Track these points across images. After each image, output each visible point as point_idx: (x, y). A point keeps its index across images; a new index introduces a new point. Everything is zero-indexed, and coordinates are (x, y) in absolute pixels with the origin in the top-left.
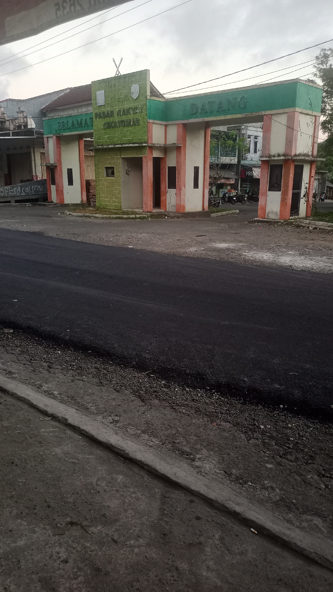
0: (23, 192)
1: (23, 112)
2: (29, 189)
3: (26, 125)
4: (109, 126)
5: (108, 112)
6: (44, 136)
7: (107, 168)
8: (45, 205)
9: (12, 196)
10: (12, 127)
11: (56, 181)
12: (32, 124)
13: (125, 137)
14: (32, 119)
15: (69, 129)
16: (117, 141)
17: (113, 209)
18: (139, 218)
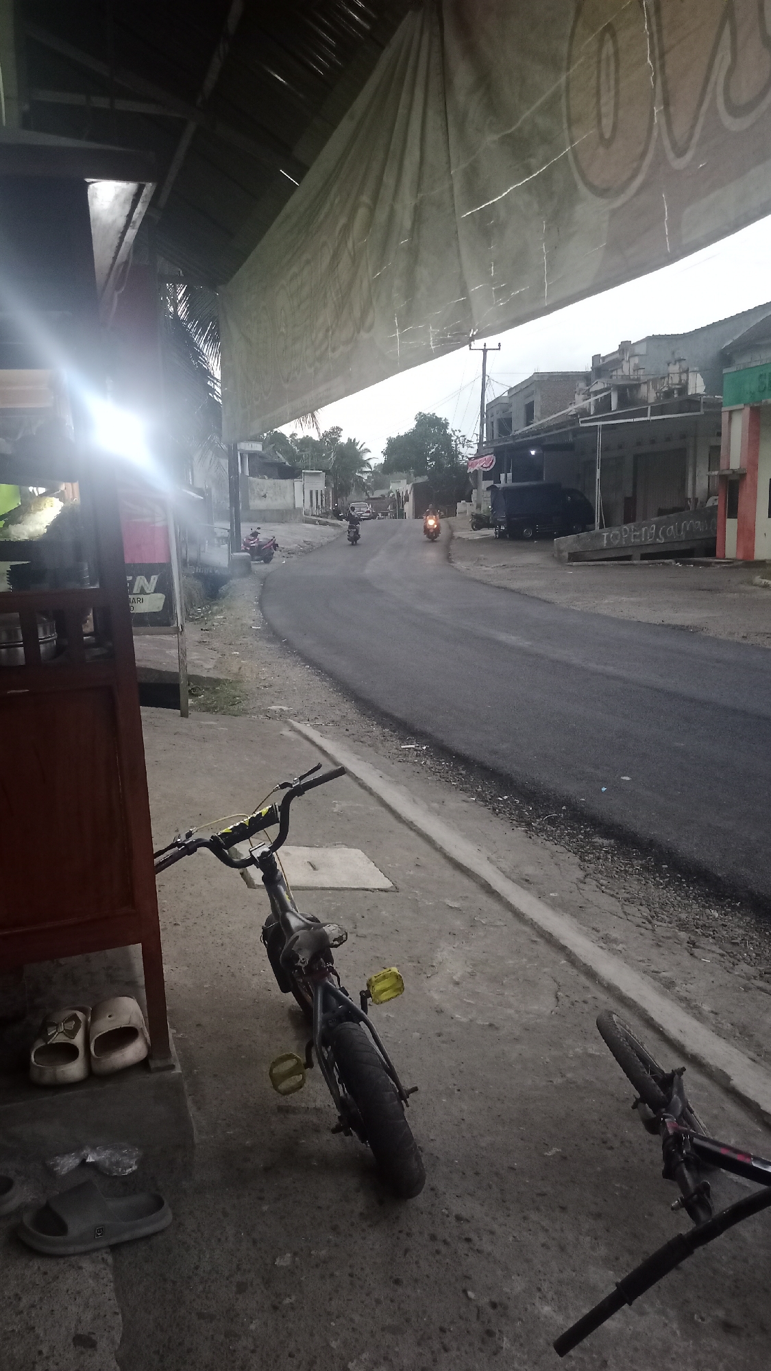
0: (661, 536)
1: (680, 360)
2: (674, 528)
3: (683, 389)
6: (723, 409)
8: (708, 565)
9: (635, 546)
10: (652, 397)
11: (741, 509)
12: (697, 385)
14: (699, 375)
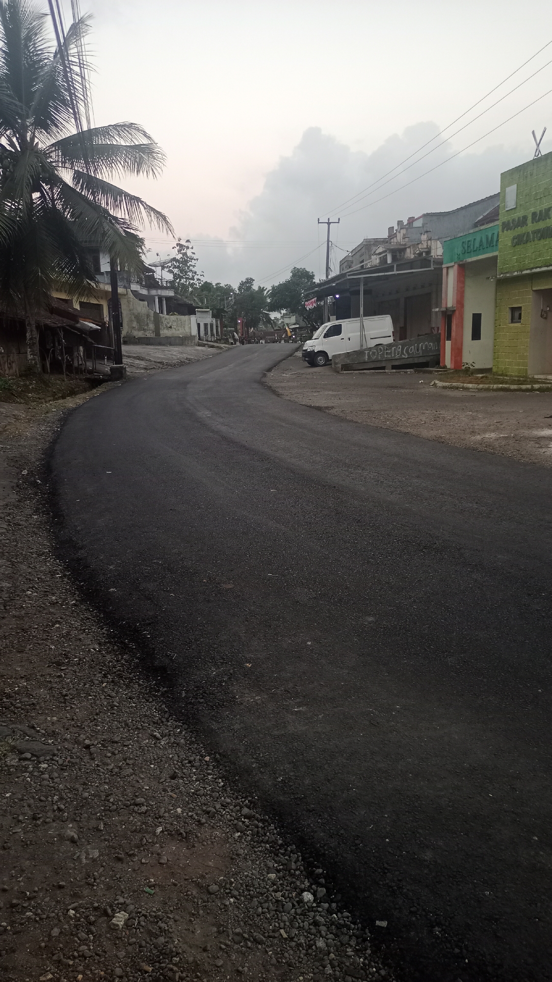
0: (405, 353)
1: (427, 232)
2: (414, 348)
4: (519, 241)
5: (519, 218)
6: (444, 266)
7: (513, 310)
9: (387, 360)
10: (411, 257)
11: (453, 334)
12: (438, 251)
13: (540, 256)
14: (438, 242)
15: (476, 251)
16: (529, 263)
17: (516, 376)
18: (539, 390)
